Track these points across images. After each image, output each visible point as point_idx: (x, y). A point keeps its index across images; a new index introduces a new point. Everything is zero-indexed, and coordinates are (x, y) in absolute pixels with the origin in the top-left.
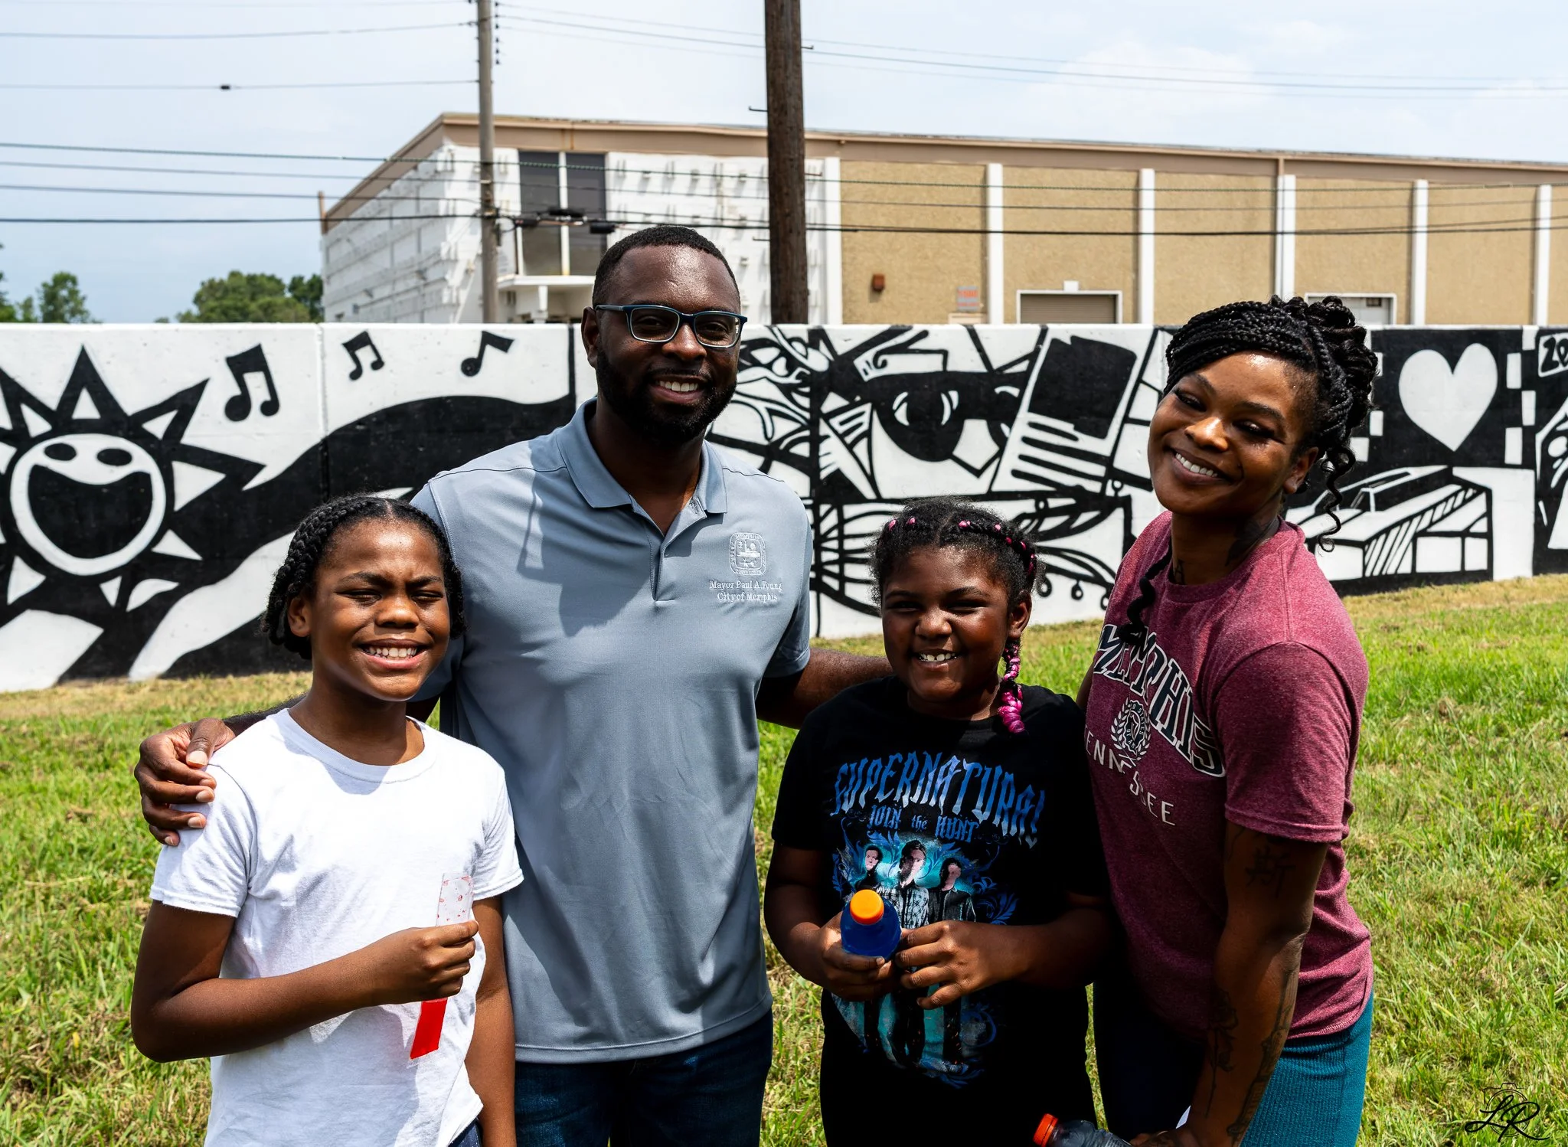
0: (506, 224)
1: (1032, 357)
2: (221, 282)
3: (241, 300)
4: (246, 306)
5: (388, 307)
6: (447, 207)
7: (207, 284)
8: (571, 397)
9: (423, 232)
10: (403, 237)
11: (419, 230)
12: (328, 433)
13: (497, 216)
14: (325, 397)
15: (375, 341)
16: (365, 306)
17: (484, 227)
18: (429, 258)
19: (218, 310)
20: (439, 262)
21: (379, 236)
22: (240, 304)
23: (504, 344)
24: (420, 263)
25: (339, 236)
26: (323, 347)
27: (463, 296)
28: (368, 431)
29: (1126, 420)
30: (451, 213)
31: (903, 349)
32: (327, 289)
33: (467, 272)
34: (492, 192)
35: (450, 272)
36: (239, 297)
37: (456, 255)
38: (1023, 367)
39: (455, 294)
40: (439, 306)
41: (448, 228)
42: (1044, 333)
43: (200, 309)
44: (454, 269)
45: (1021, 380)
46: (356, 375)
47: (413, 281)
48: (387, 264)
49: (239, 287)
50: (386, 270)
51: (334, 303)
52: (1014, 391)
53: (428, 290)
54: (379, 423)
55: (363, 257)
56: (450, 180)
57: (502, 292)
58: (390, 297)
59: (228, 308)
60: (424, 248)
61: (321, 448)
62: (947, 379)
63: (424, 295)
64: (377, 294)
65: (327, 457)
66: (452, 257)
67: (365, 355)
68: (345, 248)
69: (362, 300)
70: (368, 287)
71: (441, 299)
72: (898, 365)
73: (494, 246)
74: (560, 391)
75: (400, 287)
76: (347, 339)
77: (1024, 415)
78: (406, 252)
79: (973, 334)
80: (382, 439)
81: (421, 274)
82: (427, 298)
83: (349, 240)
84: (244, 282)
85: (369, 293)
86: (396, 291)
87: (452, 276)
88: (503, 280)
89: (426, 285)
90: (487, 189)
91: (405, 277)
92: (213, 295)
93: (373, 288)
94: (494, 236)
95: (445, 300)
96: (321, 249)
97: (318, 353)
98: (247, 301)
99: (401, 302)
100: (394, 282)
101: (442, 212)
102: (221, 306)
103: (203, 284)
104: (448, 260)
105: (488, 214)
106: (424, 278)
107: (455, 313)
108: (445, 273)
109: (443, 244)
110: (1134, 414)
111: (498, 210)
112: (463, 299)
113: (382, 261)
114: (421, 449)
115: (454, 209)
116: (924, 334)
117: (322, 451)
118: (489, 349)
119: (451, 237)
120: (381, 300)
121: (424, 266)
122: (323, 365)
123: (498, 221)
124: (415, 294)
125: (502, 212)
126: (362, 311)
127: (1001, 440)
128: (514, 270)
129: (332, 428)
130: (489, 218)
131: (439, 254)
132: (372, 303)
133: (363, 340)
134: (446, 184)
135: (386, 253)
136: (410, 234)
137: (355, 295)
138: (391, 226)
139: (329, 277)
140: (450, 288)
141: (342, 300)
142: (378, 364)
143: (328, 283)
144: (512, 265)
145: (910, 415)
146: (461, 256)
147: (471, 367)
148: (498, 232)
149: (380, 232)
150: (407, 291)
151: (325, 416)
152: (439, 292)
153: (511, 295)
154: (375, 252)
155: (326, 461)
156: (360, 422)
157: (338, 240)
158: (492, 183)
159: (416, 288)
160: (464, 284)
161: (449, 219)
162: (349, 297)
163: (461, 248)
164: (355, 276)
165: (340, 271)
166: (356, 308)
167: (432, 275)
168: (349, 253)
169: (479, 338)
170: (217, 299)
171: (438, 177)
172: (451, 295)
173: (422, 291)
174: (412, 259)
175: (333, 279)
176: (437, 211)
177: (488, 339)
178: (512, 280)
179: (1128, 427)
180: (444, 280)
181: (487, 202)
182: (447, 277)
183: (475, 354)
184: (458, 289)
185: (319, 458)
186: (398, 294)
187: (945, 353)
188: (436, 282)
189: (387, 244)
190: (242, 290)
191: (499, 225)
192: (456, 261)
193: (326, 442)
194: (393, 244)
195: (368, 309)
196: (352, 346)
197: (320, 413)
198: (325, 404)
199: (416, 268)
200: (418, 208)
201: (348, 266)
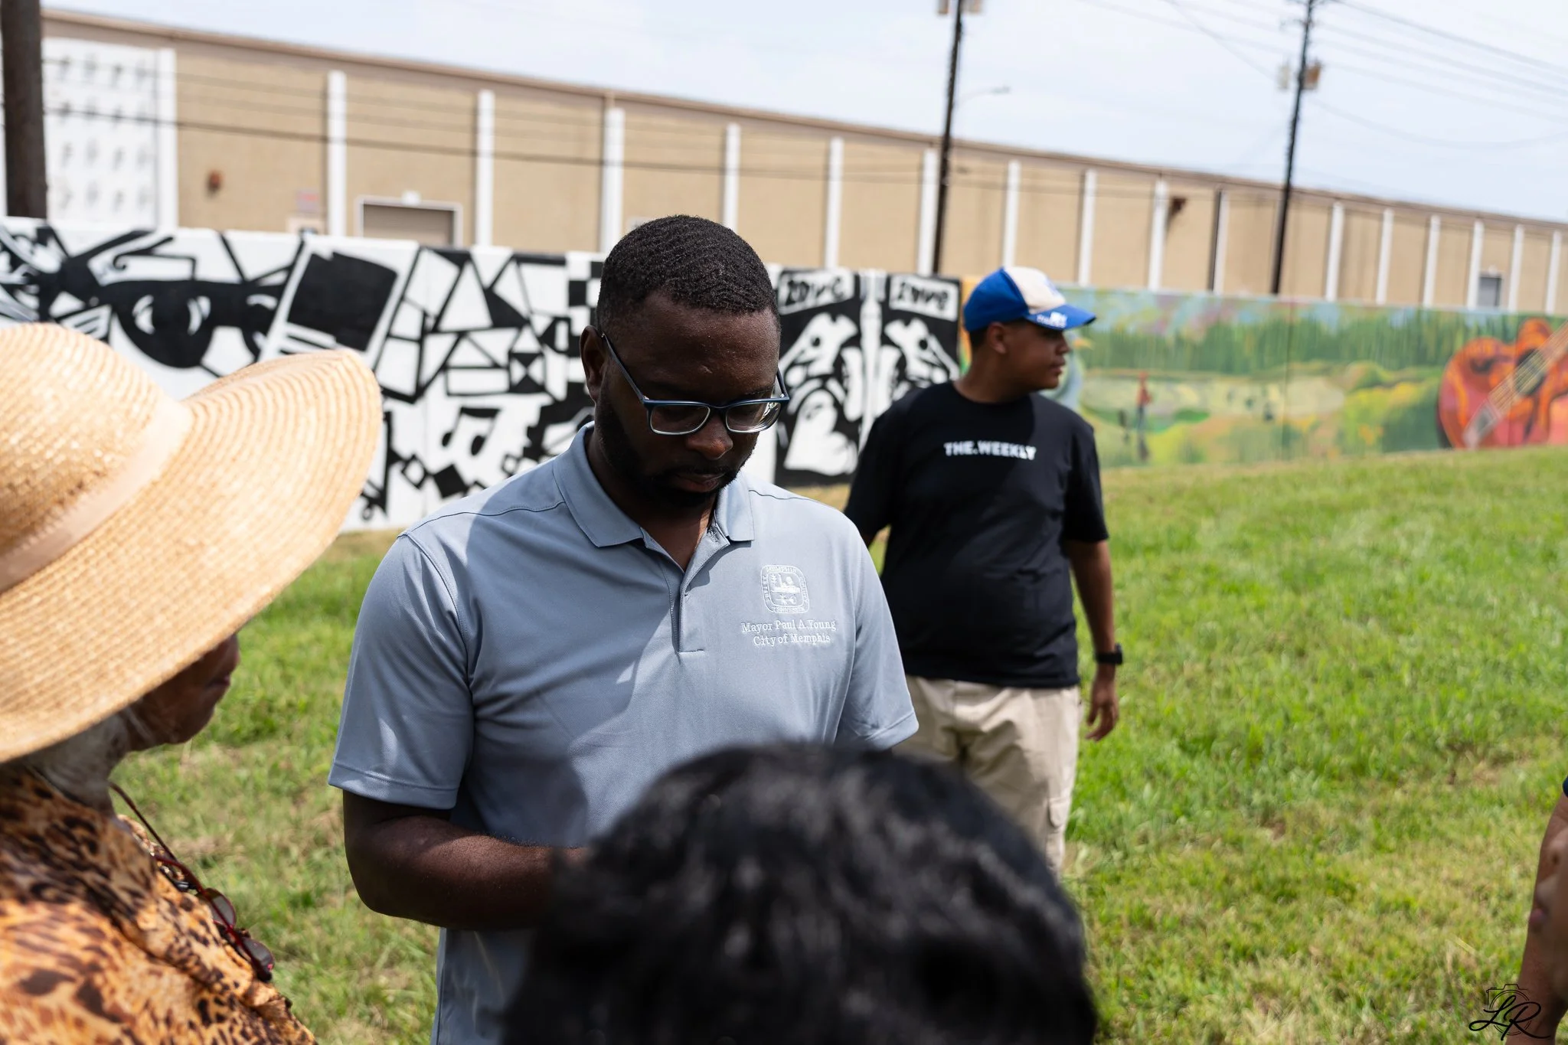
1: (289, 269)
29: (389, 335)
31: (147, 252)
38: (278, 279)
42: (302, 246)
45: (277, 291)
52: (268, 302)
62: (195, 287)
72: (140, 269)
77: (281, 328)
79: (226, 243)
110: (398, 329)
116: (169, 240)
127: (255, 351)
145: (155, 320)
179: (392, 344)
187: (193, 261)
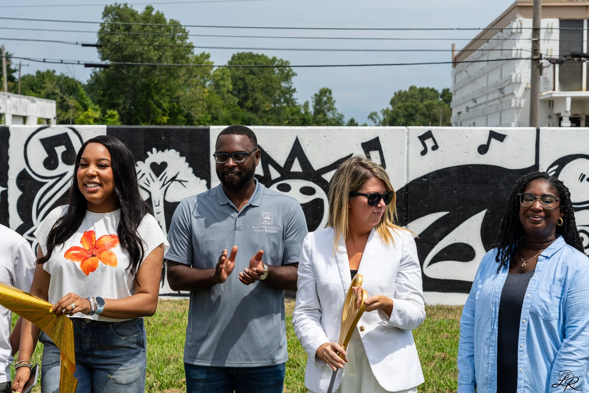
0: (544, 62)
2: (405, 92)
3: (415, 103)
4: (418, 105)
5: (484, 109)
6: (517, 54)
7: (397, 94)
8: (536, 166)
9: (504, 67)
10: (493, 69)
11: (502, 65)
12: (409, 182)
13: (541, 59)
14: (408, 163)
15: (434, 136)
16: (472, 108)
17: (533, 65)
18: (506, 81)
19: (402, 108)
20: (511, 83)
21: (482, 69)
22: (414, 105)
23: (501, 137)
24: (500, 84)
25: (461, 68)
26: (408, 138)
27: (523, 102)
28: (429, 181)
30: (519, 56)
32: (454, 98)
33: (526, 89)
34: (539, 45)
35: (516, 89)
36: (415, 100)
37: (520, 79)
39: (518, 102)
40: (510, 108)
41: (516, 64)
43: (393, 107)
44: (519, 87)
46: (424, 153)
47: (497, 95)
48: (485, 85)
49: (415, 95)
50: (484, 88)
51: (456, 106)
53: (505, 99)
54: (434, 178)
55: (472, 80)
56: (519, 39)
57: (543, 101)
58: (485, 103)
59: (408, 106)
60: (503, 76)
61: (404, 190)
63: (502, 102)
64: (479, 101)
65: (407, 195)
66: (518, 81)
67: (429, 143)
68: (464, 75)
69: (471, 104)
70: (475, 97)
71: (511, 105)
73: (538, 75)
74: (531, 163)
75: (491, 97)
76: (420, 135)
78: (494, 78)
80: (435, 185)
81: (501, 90)
82: (504, 105)
83: (466, 71)
84: (417, 92)
85: (475, 101)
86: (488, 100)
87: (517, 92)
88: (544, 93)
89: (503, 97)
90: (536, 44)
91: (493, 92)
92: (400, 100)
93: (476, 98)
94: (538, 70)
95: (513, 105)
96: (452, 76)
97: (406, 141)
98: (418, 103)
99: (490, 106)
100: (488, 94)
101: (514, 56)
102: (404, 105)
103: (395, 93)
104: (516, 83)
105: (535, 57)
106: (503, 93)
107: (518, 113)
108: (514, 90)
109: (513, 73)
111: (541, 55)
112: (522, 106)
113: (482, 83)
114: (455, 192)
115: (521, 54)
117: (405, 191)
118: (493, 140)
119: (518, 70)
120: (481, 104)
121: (503, 85)
122: (408, 147)
123: (541, 61)
124: (498, 101)
125: (543, 56)
126: (470, 110)
128: (552, 88)
129: (411, 179)
130: (536, 59)
131: (511, 79)
132: (476, 106)
133: (429, 135)
134: (517, 41)
135: (485, 78)
136: (497, 67)
137: (468, 101)
138: (488, 64)
139: (455, 91)
140: (515, 98)
141: (461, 104)
142: (435, 147)
143: (455, 95)
144: (552, 86)
146: (523, 81)
147: (483, 149)
148: (541, 68)
149: (482, 67)
150: (494, 100)
151: (408, 173)
152: (510, 101)
153: (551, 102)
154: (479, 77)
155: (407, 196)
156: (424, 177)
157: (461, 71)
158: (539, 40)
159: (499, 98)
160: (523, 96)
161: (518, 61)
162: (465, 103)
163: (523, 76)
164: (469, 91)
165: (461, 88)
166: (468, 109)
167: (507, 91)
168: (466, 78)
169: (488, 134)
170: (402, 102)
171: (513, 37)
172: (516, 102)
173: (502, 100)
174: (497, 82)
175: (457, 92)
176: (511, 55)
177: (493, 135)
178: (551, 94)
180: (513, 94)
181: (535, 50)
182: (515, 92)
183: (485, 143)
184: (520, 99)
185: (404, 195)
186: (489, 101)
188: (509, 95)
189: (485, 73)
190: (416, 96)
191: (542, 63)
192: (520, 83)
193: (407, 187)
194: (488, 73)
195: (474, 109)
196: (423, 138)
197: (405, 171)
198: (408, 167)
199: (499, 87)
200: (502, 55)
201: (465, 85)
